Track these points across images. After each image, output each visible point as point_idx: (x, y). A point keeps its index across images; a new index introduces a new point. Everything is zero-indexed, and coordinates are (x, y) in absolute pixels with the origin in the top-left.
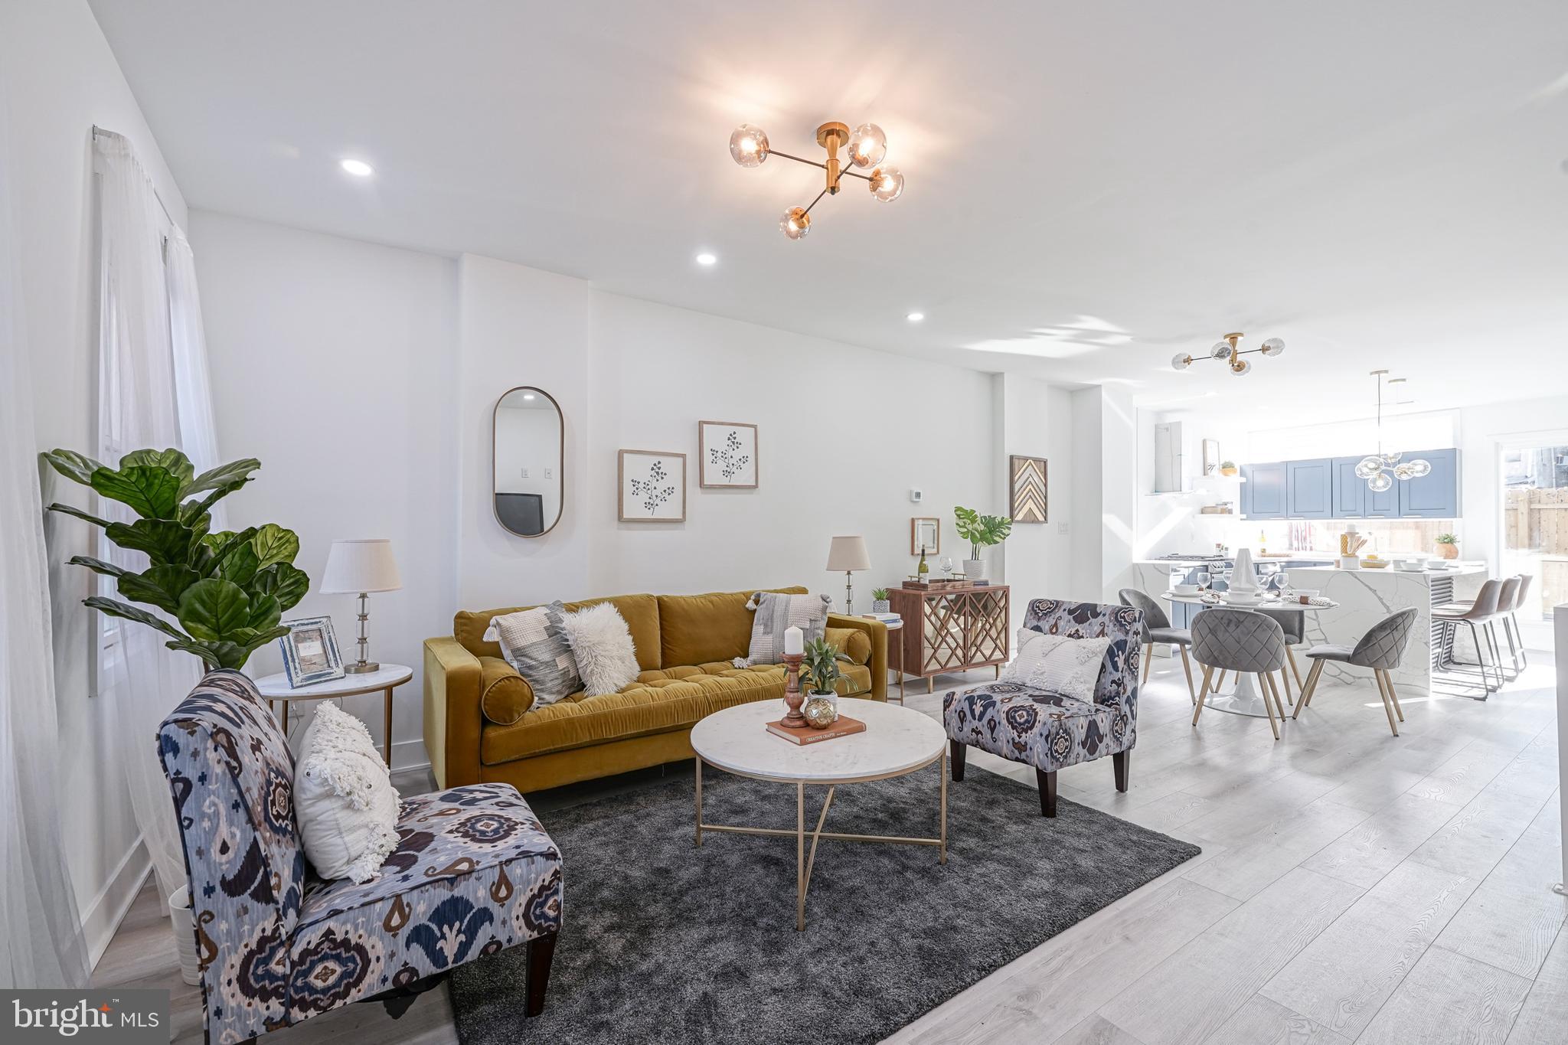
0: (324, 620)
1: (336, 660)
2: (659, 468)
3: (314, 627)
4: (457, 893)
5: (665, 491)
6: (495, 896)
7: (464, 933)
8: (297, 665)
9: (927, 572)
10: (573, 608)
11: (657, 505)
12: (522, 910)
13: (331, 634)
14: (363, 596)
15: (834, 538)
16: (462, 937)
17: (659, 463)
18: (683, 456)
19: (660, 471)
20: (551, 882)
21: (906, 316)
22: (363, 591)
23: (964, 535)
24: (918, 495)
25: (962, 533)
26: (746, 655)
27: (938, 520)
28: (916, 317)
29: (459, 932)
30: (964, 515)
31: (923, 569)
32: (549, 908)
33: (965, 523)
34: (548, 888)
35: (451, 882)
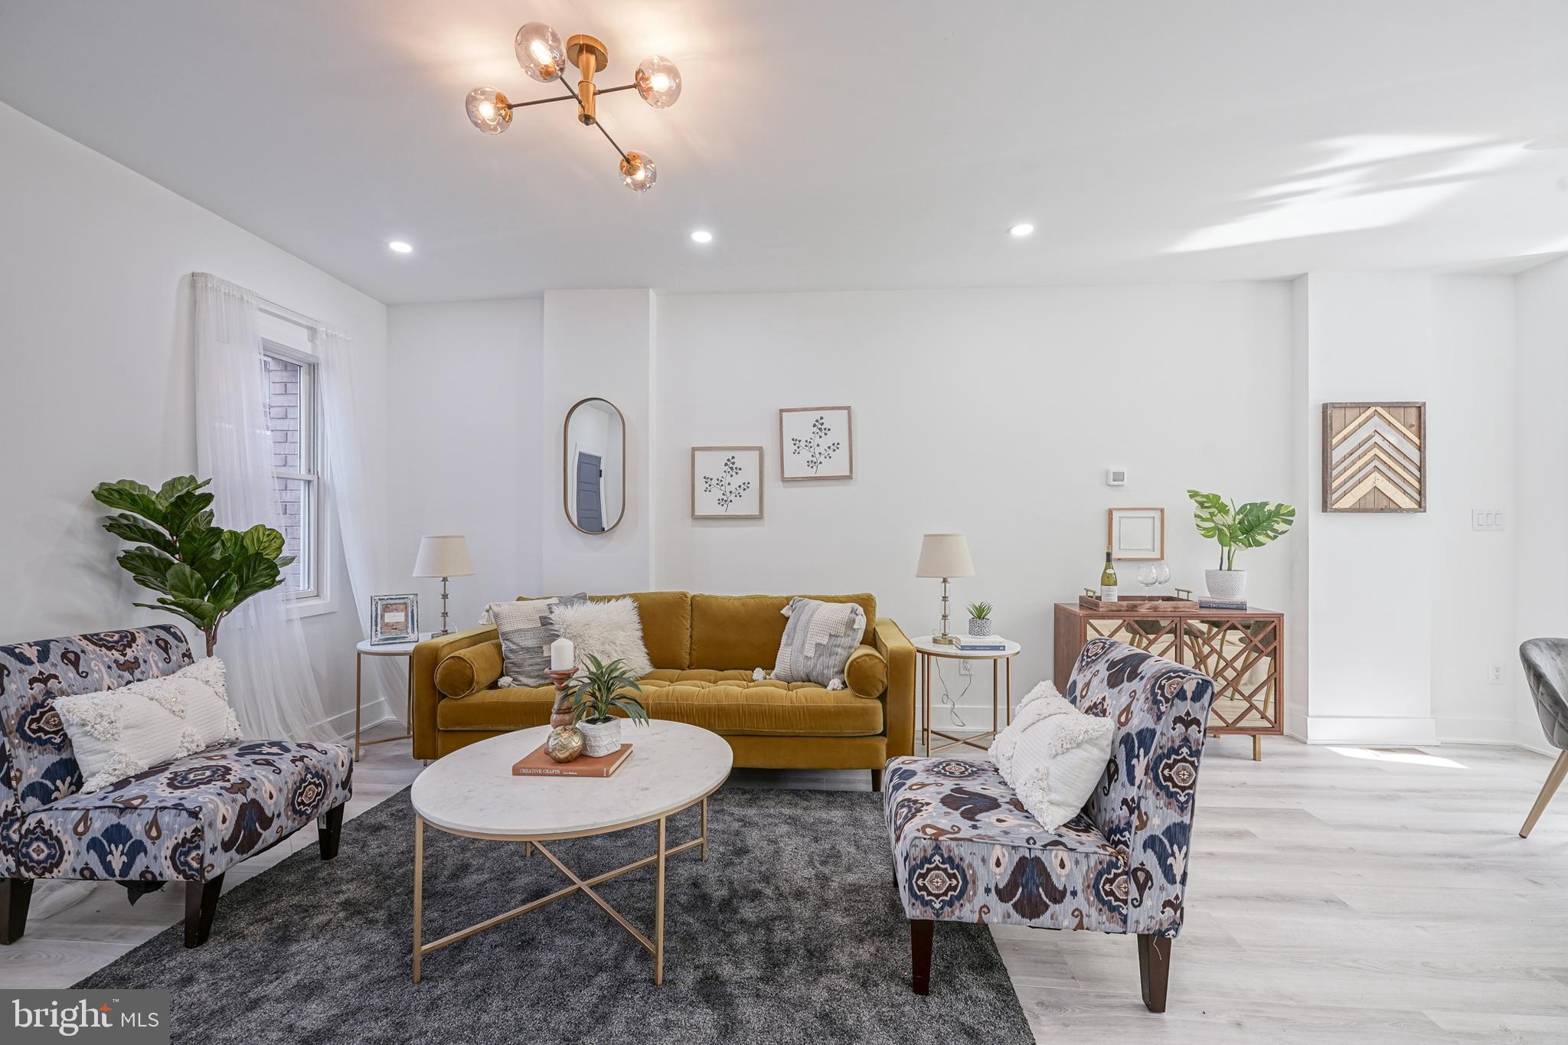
0: (412, 596)
1: (413, 628)
2: (733, 463)
3: (402, 601)
4: (123, 821)
5: (740, 487)
6: (148, 833)
7: (126, 855)
8: (379, 629)
9: (1115, 584)
10: (567, 601)
11: (731, 501)
12: (169, 853)
13: (415, 608)
14: (445, 580)
15: (925, 536)
16: (124, 858)
17: (733, 458)
18: (760, 449)
19: (734, 466)
20: (192, 837)
21: (1008, 231)
22: (445, 575)
23: (1208, 533)
24: (1119, 477)
25: (1204, 529)
26: (769, 666)
27: (1162, 511)
28: (1022, 230)
29: (122, 853)
30: (1210, 503)
31: (1108, 580)
32: (192, 859)
33: (1212, 514)
34: (190, 841)
35: (122, 811)
